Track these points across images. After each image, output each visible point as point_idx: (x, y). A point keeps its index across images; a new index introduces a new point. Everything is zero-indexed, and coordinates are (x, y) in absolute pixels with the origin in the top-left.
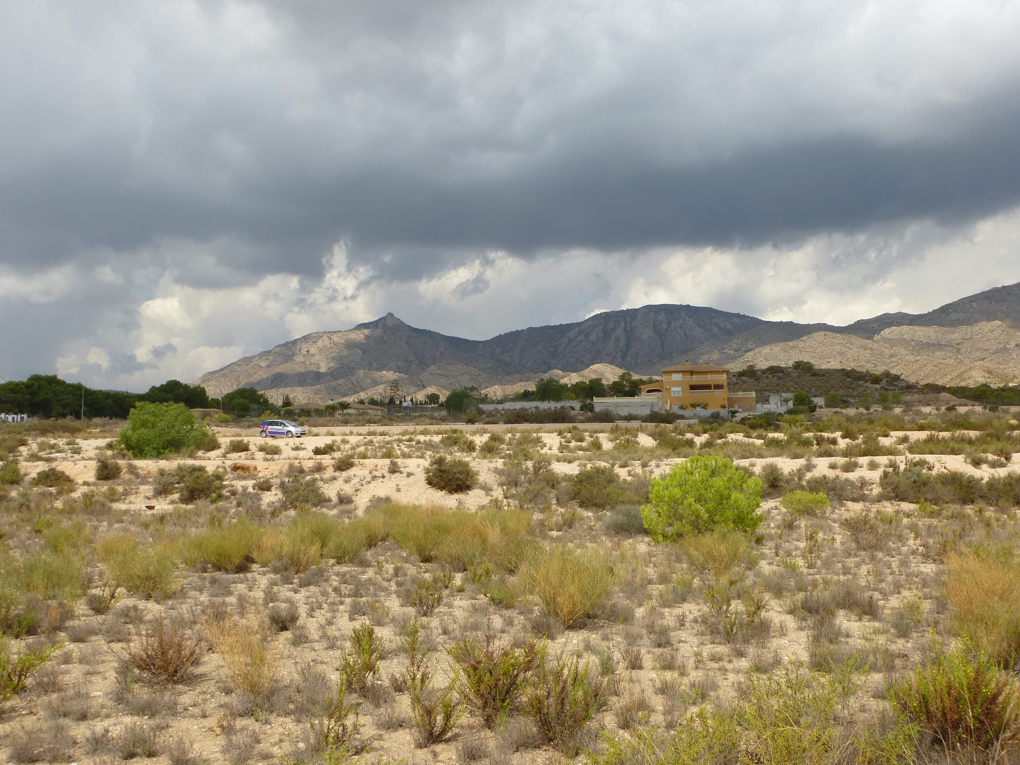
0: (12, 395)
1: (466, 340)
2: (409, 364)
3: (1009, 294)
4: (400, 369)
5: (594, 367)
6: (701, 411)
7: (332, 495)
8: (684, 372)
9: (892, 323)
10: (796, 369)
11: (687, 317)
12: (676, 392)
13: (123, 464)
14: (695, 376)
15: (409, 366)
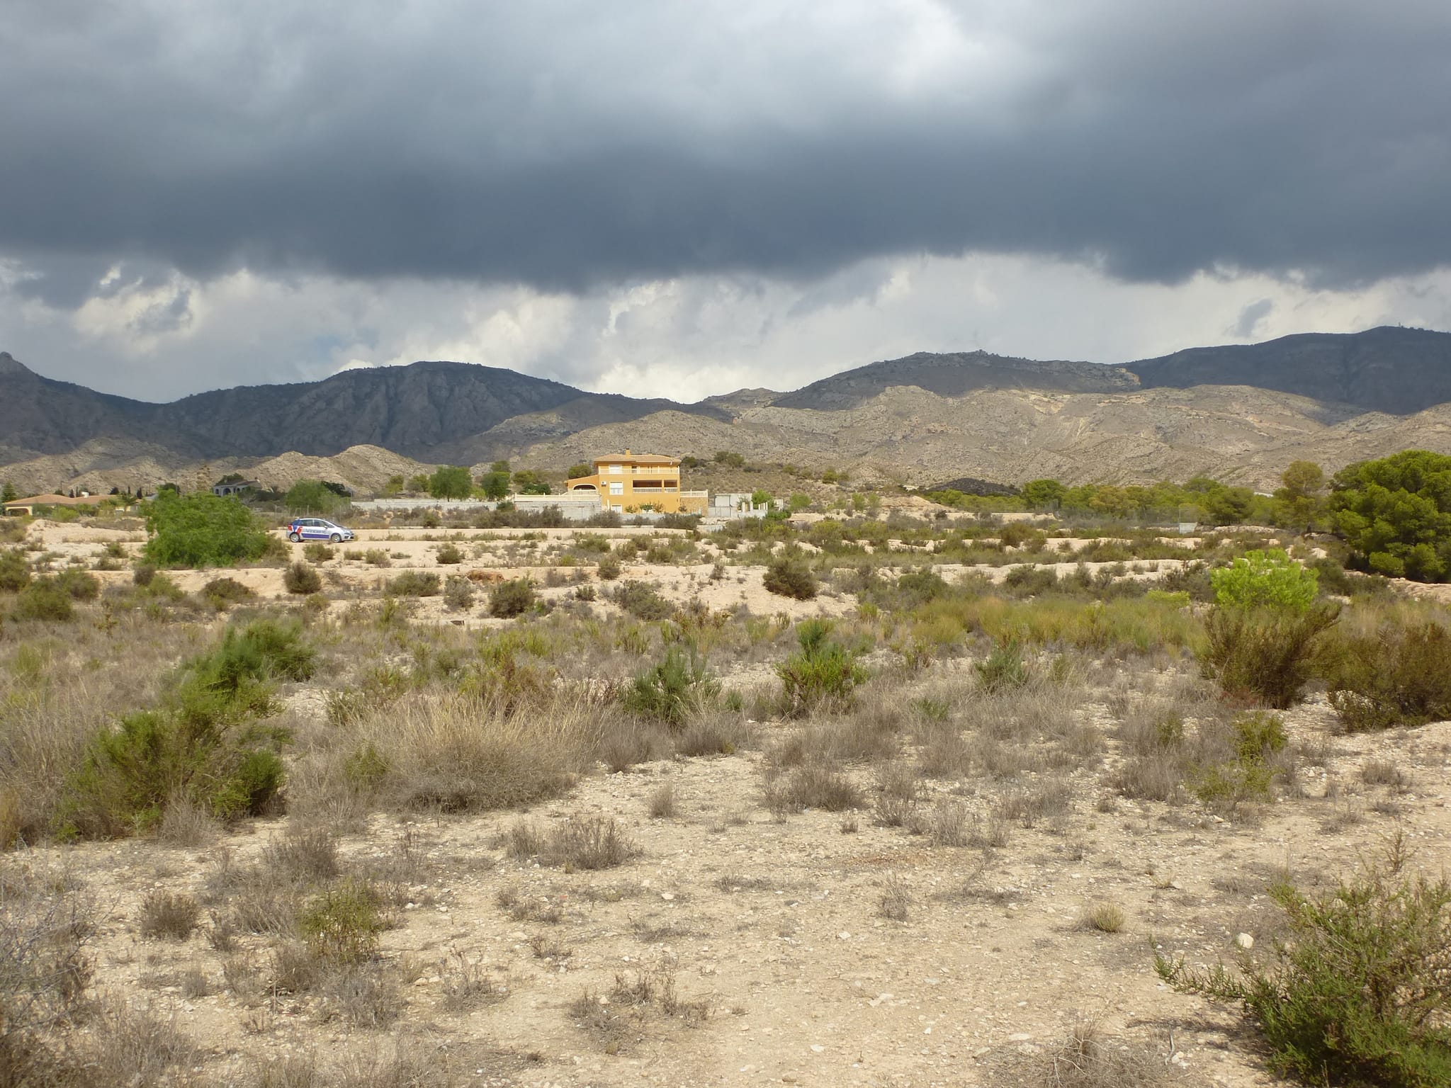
1: (135, 401)
2: (41, 435)
3: (892, 371)
4: (26, 444)
5: (355, 449)
6: (652, 515)
7: (677, 603)
8: (624, 463)
9: (752, 401)
10: (720, 462)
11: (477, 383)
12: (617, 489)
13: (319, 571)
14: (639, 469)
15: (43, 439)
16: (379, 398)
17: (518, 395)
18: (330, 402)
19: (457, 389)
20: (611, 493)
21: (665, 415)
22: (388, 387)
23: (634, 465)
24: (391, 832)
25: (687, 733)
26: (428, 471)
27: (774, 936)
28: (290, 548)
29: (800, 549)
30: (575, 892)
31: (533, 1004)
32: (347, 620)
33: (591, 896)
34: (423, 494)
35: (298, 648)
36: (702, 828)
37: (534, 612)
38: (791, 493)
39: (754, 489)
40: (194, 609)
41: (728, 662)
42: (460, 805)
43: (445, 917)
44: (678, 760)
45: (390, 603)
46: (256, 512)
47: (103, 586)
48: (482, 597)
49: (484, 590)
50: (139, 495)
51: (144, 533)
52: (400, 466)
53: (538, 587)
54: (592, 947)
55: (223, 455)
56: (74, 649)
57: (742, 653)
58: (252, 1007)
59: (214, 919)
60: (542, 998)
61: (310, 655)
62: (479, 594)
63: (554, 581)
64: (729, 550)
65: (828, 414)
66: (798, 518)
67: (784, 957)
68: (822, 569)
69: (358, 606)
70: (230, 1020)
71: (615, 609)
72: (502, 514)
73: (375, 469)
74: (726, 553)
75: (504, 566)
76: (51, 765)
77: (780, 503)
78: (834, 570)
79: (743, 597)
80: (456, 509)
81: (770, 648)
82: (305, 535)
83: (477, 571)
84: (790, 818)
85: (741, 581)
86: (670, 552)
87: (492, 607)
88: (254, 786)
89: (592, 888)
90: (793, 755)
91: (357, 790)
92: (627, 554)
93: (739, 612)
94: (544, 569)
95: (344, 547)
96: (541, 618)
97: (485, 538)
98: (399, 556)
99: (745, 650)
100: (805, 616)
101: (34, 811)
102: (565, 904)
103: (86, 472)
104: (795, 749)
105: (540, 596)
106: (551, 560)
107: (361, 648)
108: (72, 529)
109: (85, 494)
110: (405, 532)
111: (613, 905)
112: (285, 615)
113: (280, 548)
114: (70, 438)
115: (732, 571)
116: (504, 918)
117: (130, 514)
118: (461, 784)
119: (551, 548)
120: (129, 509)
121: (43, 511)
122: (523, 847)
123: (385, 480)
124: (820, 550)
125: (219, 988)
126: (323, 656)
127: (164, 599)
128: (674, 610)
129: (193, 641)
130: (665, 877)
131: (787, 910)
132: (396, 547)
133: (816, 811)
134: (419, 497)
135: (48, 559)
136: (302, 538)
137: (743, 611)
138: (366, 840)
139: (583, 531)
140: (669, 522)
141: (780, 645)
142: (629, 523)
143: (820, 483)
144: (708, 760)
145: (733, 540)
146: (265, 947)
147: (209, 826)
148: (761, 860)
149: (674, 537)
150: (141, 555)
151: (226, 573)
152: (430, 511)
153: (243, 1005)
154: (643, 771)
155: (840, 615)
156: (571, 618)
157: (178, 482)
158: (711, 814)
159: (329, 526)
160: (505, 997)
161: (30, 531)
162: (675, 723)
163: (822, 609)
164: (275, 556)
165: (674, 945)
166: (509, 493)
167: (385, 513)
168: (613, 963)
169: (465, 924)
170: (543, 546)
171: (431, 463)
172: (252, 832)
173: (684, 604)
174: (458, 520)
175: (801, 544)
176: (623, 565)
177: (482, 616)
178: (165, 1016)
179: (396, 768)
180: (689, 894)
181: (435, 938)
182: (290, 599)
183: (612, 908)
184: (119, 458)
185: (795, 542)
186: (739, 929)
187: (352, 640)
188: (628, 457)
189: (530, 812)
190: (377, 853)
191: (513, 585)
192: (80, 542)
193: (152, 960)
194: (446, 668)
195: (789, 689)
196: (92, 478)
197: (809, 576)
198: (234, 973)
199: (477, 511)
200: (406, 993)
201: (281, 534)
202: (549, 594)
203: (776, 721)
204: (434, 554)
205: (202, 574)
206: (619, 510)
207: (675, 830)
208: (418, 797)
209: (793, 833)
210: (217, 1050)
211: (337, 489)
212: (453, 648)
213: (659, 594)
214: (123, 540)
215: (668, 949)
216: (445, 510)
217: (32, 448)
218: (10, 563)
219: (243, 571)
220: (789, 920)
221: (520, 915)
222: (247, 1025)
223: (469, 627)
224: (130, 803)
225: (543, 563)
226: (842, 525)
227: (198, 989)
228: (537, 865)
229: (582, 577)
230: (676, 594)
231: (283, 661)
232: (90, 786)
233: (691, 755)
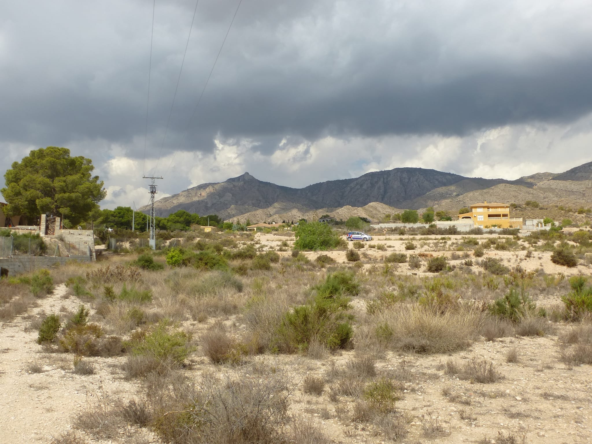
0: (113, 218)
1: (290, 188)
4: (254, 205)
5: (371, 204)
6: (497, 229)
7: (510, 268)
8: (484, 207)
9: (542, 178)
10: (527, 205)
11: (420, 175)
12: (480, 218)
13: (359, 253)
14: (490, 209)
15: (259, 203)
16: (380, 183)
17: (437, 180)
18: (361, 186)
19: (412, 178)
20: (478, 220)
21: (502, 186)
22: (384, 179)
23: (488, 208)
24: (395, 359)
25: (521, 325)
26: (401, 212)
27: (572, 422)
28: (348, 243)
29: (568, 244)
30: (475, 392)
31: (461, 439)
32: (370, 272)
33: (483, 395)
34: (399, 221)
35: (353, 283)
36: (531, 369)
37: (447, 270)
38: (562, 218)
39: (544, 217)
40: (313, 266)
41: (537, 295)
42: (423, 350)
43: (420, 397)
44: (517, 338)
45: (387, 265)
46: (334, 230)
47: (281, 257)
48: (424, 264)
49: (425, 261)
50: (292, 223)
51: (294, 238)
52: (389, 210)
53: (448, 260)
54: (487, 417)
55: (322, 208)
56: (272, 281)
57: (543, 290)
58: (347, 426)
59: (331, 388)
60: (465, 437)
61: (358, 286)
62: (423, 263)
63: (455, 257)
64: (534, 245)
65: (580, 182)
66: (566, 230)
67: (579, 433)
68: (580, 253)
69: (374, 266)
70: (339, 430)
71: (482, 270)
72: (431, 229)
73: (379, 212)
74: (532, 246)
75: (433, 251)
76: (269, 324)
77: (557, 223)
78: (586, 254)
79: (541, 266)
80: (412, 228)
81: (556, 289)
82: (353, 238)
83: (422, 253)
84: (574, 368)
85: (540, 258)
86: (506, 245)
87: (429, 268)
88: (342, 337)
89: (483, 391)
90: (573, 339)
91: (381, 341)
92: (487, 246)
93: (540, 272)
94: (450, 252)
95: (368, 243)
96: (449, 273)
97: (425, 239)
98: (390, 247)
99: (544, 290)
100: (571, 275)
101: (264, 341)
102: (472, 397)
103: (274, 215)
104: (574, 336)
105: (449, 264)
106: (453, 248)
107: (376, 284)
108: (270, 236)
109: (274, 223)
110: (392, 237)
111: (494, 400)
112: (346, 270)
113: (344, 243)
114: (268, 202)
115: (536, 254)
116: (446, 400)
117: (289, 230)
118: (424, 342)
119: (453, 243)
120: (289, 228)
121: (260, 229)
122: (452, 371)
123: (383, 216)
124: (578, 244)
125: (334, 417)
126: (362, 286)
127: (302, 263)
128: (509, 271)
129: (313, 279)
130: (516, 389)
131: (578, 411)
132: (389, 243)
133: (587, 366)
134: (397, 223)
135: (262, 247)
136: (352, 239)
137: (541, 272)
138: (385, 362)
139: (467, 236)
140: (505, 232)
141: (561, 287)
142: (486, 233)
143: (576, 214)
144: (532, 338)
145: (535, 240)
146: (350, 402)
147: (325, 351)
148: (562, 386)
149: (508, 239)
150: (294, 246)
151: (325, 253)
152: (402, 228)
153: (343, 424)
154: (501, 341)
155: (589, 274)
156: (462, 273)
157: (306, 218)
158: (535, 363)
159: (362, 235)
160: (449, 435)
161: (256, 237)
162: (515, 321)
163: (580, 272)
164: (343, 246)
165: (524, 421)
166: (434, 220)
167: (384, 229)
168: (496, 426)
169: (429, 401)
170: (449, 242)
171: (401, 209)
172: (341, 355)
173: (513, 268)
174: (413, 232)
175: (568, 242)
176: (485, 251)
177: (425, 272)
178: (315, 425)
179: (396, 333)
180: (529, 398)
181: (417, 406)
182: (348, 263)
183: (493, 401)
184: (285, 209)
185: (566, 241)
186: (555, 417)
187: (373, 280)
188: (486, 204)
189: (452, 356)
190: (390, 368)
191: (437, 259)
192: (273, 241)
193: (309, 402)
194: (412, 293)
195: (569, 308)
196: (276, 217)
197: (573, 257)
198: (340, 411)
199: (421, 228)
200: (407, 428)
201: (344, 238)
202: (453, 263)
203: (562, 322)
204: (404, 246)
205: (316, 253)
206: (482, 227)
207: (519, 369)
208: (405, 346)
209: (577, 375)
210: (335, 441)
211: (365, 220)
212: (414, 285)
213: (502, 263)
214: (287, 240)
215: (521, 422)
216: (408, 228)
217: (256, 207)
218: (249, 248)
219: (331, 252)
220: (579, 415)
221: (453, 400)
222: (346, 433)
223: (419, 276)
224: (297, 340)
225: (449, 250)
226: (588, 233)
227: (326, 416)
228: (458, 379)
229: (467, 256)
230: (510, 264)
231: (348, 288)
232: (283, 333)
233: (523, 336)
